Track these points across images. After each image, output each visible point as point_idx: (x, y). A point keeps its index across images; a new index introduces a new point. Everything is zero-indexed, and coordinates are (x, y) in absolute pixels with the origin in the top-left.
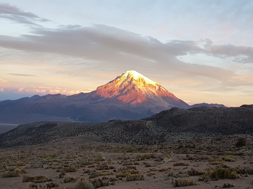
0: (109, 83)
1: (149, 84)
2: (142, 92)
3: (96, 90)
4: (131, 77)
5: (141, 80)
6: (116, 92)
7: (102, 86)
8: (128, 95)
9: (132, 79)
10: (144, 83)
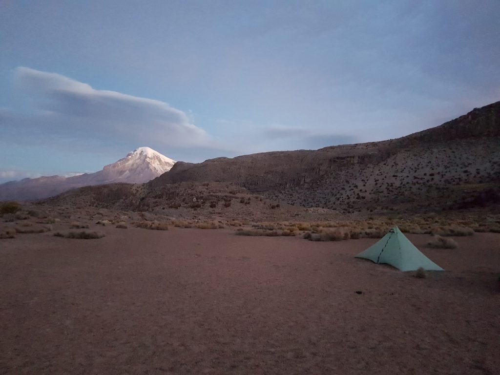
0: (119, 161)
1: (165, 162)
2: (157, 171)
3: (102, 169)
4: (144, 154)
5: (155, 157)
6: (128, 172)
7: (110, 165)
8: (142, 175)
9: (146, 157)
10: (160, 161)
